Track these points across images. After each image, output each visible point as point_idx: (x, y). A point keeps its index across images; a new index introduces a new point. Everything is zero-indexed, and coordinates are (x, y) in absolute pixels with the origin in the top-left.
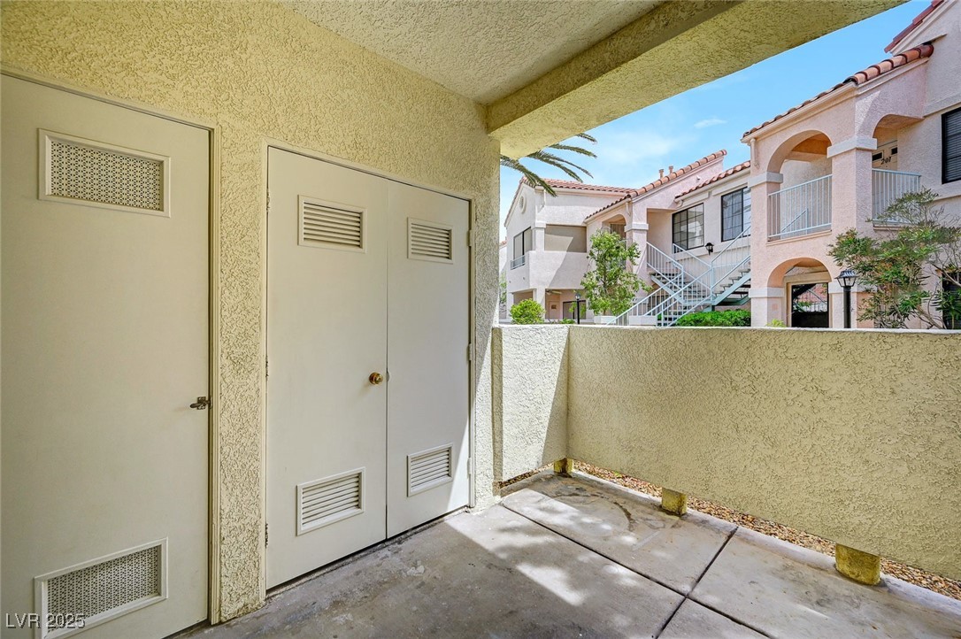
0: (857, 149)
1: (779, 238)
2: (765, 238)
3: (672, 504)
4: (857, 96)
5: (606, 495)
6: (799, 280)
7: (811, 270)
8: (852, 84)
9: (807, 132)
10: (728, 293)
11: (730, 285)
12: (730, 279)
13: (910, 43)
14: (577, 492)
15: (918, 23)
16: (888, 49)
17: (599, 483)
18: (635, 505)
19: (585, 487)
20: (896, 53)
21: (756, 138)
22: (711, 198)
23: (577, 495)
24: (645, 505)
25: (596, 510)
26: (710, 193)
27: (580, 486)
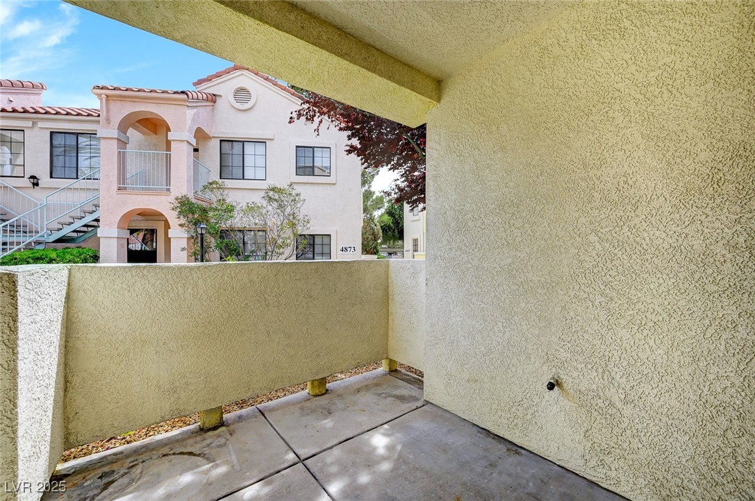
0: (188, 142)
1: (125, 189)
2: (115, 186)
3: (214, 420)
4: (188, 106)
5: (144, 457)
6: (134, 225)
7: (143, 218)
8: (186, 96)
9: (152, 113)
10: (67, 231)
11: (70, 224)
12: (70, 217)
13: (206, 88)
14: (105, 480)
15: (209, 79)
16: (195, 84)
17: (115, 454)
18: (184, 443)
19: (106, 469)
20: (198, 89)
21: (107, 96)
22: (36, 129)
23: (113, 482)
24: (189, 437)
25: (159, 475)
26: (34, 124)
27: (99, 472)
